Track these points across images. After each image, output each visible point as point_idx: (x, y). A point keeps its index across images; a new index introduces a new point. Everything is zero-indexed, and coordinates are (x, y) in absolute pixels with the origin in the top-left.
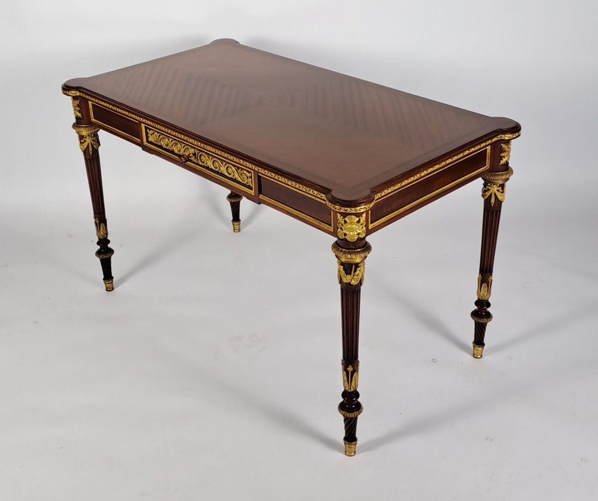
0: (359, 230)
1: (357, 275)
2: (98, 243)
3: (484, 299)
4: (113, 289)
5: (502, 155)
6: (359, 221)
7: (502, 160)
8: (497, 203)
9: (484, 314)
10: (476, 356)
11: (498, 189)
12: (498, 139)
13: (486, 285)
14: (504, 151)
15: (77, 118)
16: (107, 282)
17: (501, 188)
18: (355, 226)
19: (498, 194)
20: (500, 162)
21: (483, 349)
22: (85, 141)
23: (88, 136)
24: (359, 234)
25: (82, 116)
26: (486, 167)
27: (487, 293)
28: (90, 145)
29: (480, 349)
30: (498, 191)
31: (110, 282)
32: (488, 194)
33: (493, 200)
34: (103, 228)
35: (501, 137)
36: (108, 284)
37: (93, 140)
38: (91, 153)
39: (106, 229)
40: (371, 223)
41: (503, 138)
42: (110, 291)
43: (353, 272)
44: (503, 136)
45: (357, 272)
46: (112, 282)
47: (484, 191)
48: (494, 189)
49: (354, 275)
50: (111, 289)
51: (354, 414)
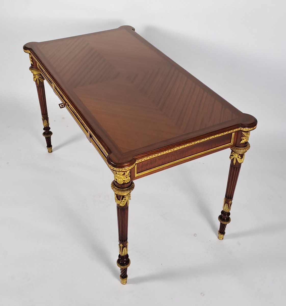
0: (124, 179)
1: (123, 202)
2: (44, 129)
3: (225, 211)
4: (52, 152)
5: (242, 138)
6: (124, 174)
7: (242, 141)
8: (237, 163)
9: (226, 219)
10: (219, 238)
11: (238, 156)
12: (238, 130)
13: (227, 205)
14: (244, 136)
15: (32, 64)
16: (49, 148)
17: (240, 156)
18: (121, 176)
19: (238, 160)
20: (240, 142)
21: (223, 236)
22: (35, 77)
23: (37, 75)
24: (124, 181)
25: (33, 64)
26: (231, 143)
27: (227, 209)
28: (38, 79)
29: (222, 236)
30: (238, 157)
31: (50, 148)
32: (232, 157)
33: (235, 162)
34: (46, 122)
35: (241, 129)
36: (49, 149)
37: (40, 77)
38: (38, 84)
39: (48, 122)
40: (137, 173)
41: (242, 130)
42: (50, 152)
43: (121, 200)
44: (242, 128)
45: (123, 200)
46: (51, 148)
47: (231, 155)
48: (236, 156)
49: (121, 201)
50: (51, 152)
51: (125, 267)
